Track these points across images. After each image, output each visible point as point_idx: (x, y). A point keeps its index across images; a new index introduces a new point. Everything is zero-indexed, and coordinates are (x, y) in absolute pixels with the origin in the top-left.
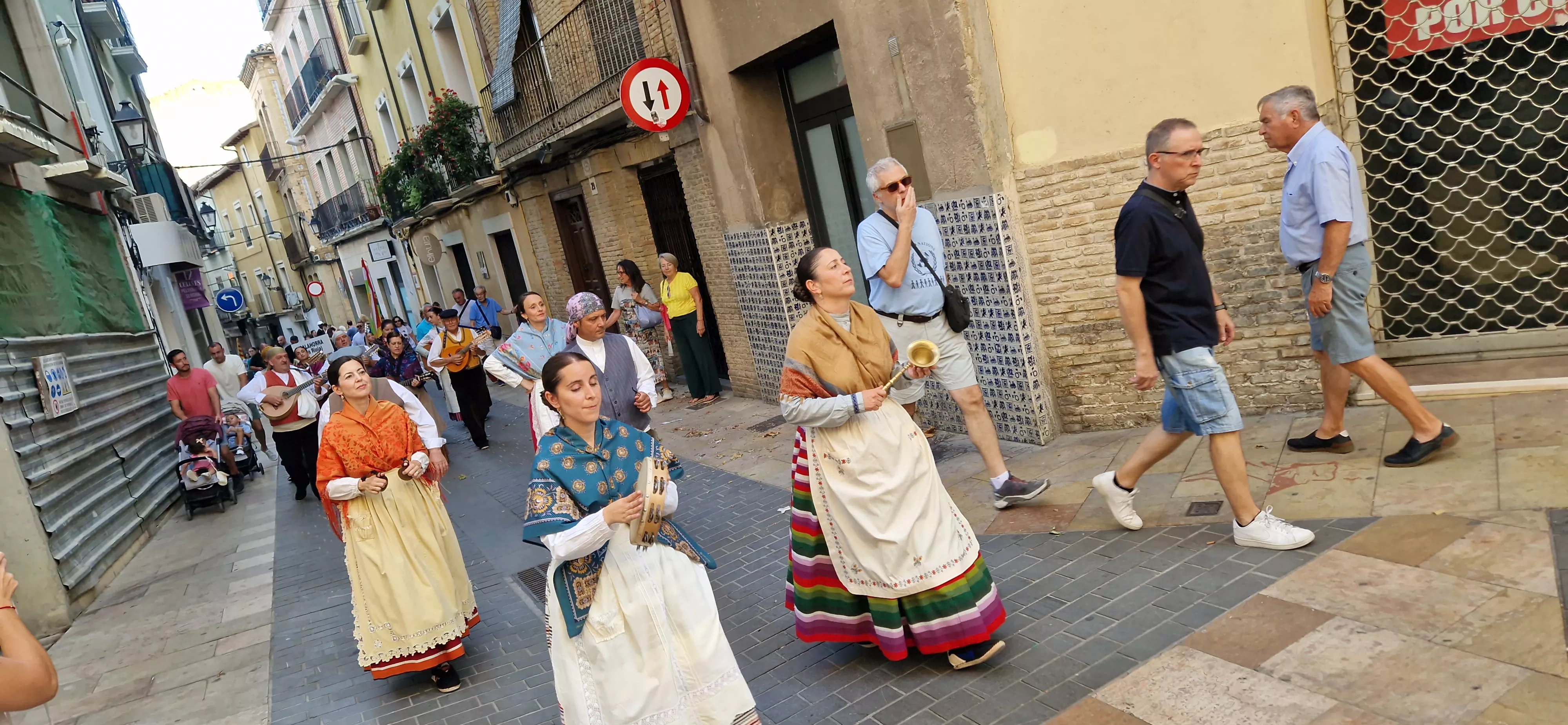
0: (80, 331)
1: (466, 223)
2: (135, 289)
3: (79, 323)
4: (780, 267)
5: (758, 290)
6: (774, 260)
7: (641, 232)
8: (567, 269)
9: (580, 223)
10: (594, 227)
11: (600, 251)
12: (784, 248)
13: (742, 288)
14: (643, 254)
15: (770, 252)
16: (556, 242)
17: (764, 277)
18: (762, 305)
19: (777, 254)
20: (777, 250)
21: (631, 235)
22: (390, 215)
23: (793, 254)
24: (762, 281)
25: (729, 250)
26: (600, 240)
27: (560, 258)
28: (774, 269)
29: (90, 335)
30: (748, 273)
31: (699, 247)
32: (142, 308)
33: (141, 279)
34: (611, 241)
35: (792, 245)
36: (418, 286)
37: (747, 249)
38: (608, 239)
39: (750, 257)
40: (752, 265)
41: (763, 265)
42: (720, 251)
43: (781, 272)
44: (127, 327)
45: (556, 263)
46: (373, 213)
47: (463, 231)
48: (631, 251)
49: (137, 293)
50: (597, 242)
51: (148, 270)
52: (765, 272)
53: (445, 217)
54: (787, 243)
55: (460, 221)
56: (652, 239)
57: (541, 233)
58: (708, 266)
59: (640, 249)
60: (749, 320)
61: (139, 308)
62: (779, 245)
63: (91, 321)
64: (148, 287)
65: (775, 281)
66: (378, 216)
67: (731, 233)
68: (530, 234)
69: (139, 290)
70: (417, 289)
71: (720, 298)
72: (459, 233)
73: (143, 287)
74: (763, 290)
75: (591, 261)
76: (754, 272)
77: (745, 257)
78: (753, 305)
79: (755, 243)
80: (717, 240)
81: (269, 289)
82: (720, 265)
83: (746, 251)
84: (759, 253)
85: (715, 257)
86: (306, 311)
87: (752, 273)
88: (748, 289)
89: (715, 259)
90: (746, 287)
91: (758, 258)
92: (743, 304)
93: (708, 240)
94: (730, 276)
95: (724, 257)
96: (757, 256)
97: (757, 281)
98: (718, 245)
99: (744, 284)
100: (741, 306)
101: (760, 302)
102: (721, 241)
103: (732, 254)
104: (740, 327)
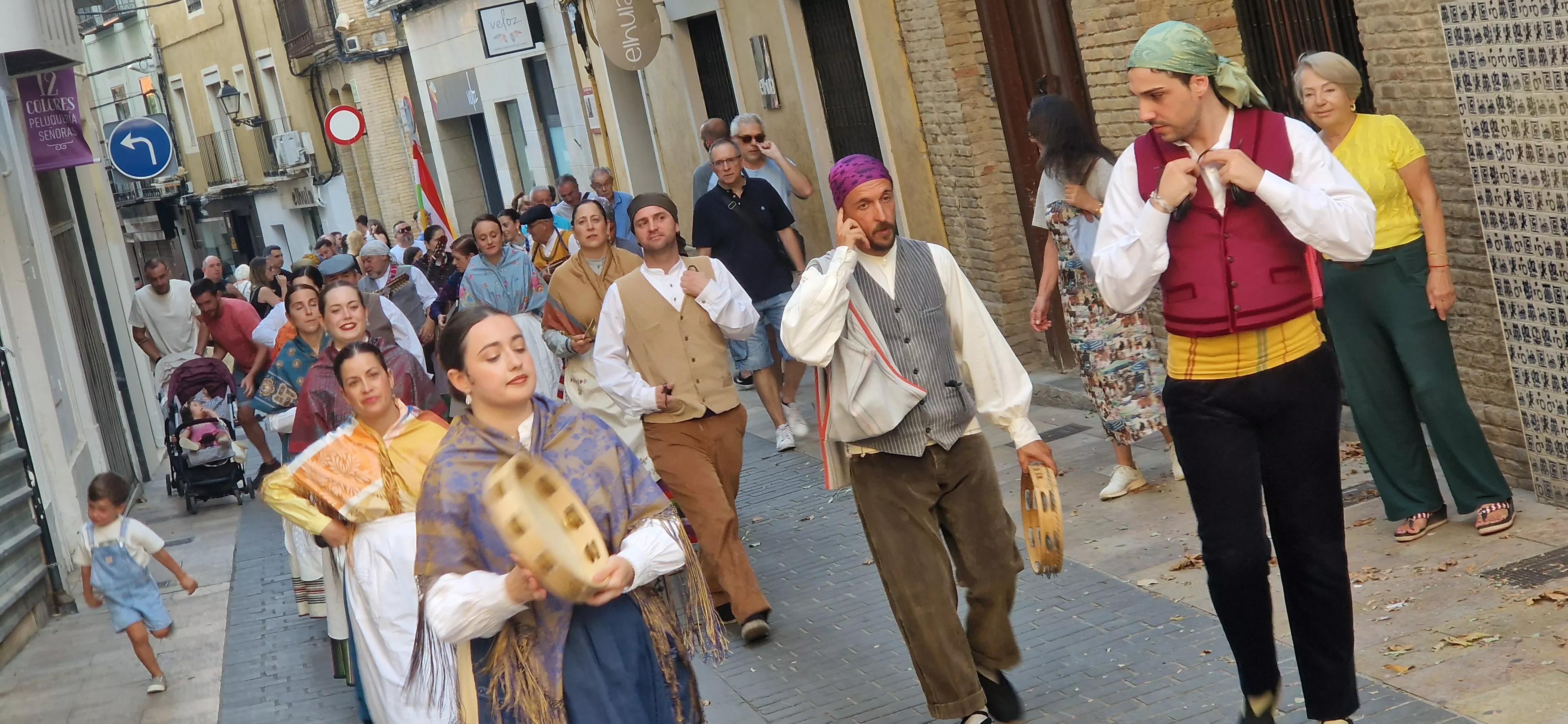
5: (1535, 168)
18: (1545, 215)
24: (1549, 144)
25: (1452, 50)
30: (1508, 118)
36: (595, 122)
39: (1515, 72)
40: (1519, 96)
42: (1428, 52)
45: (960, 72)
60: (1504, 255)
67: (1462, 2)
76: (1526, 116)
77: (1499, 71)
78: (1518, 212)
79: (1534, 33)
80: (1418, 20)
81: (235, 121)
82: (1425, 94)
83: (1506, 53)
84: (1543, 61)
85: (1412, 68)
86: (320, 181)
87: (1520, 118)
88: (1506, 163)
89: (1412, 74)
90: (1501, 159)
91: (1539, 75)
92: (1487, 208)
93: (1393, 19)
94: (1453, 126)
95: (1439, 68)
96: (1539, 69)
97: (1533, 143)
98: (1423, 34)
99: (1494, 149)
100: (1483, 213)
101: (1539, 204)
102: (1431, 24)
103: (1463, 62)
104: (1477, 274)
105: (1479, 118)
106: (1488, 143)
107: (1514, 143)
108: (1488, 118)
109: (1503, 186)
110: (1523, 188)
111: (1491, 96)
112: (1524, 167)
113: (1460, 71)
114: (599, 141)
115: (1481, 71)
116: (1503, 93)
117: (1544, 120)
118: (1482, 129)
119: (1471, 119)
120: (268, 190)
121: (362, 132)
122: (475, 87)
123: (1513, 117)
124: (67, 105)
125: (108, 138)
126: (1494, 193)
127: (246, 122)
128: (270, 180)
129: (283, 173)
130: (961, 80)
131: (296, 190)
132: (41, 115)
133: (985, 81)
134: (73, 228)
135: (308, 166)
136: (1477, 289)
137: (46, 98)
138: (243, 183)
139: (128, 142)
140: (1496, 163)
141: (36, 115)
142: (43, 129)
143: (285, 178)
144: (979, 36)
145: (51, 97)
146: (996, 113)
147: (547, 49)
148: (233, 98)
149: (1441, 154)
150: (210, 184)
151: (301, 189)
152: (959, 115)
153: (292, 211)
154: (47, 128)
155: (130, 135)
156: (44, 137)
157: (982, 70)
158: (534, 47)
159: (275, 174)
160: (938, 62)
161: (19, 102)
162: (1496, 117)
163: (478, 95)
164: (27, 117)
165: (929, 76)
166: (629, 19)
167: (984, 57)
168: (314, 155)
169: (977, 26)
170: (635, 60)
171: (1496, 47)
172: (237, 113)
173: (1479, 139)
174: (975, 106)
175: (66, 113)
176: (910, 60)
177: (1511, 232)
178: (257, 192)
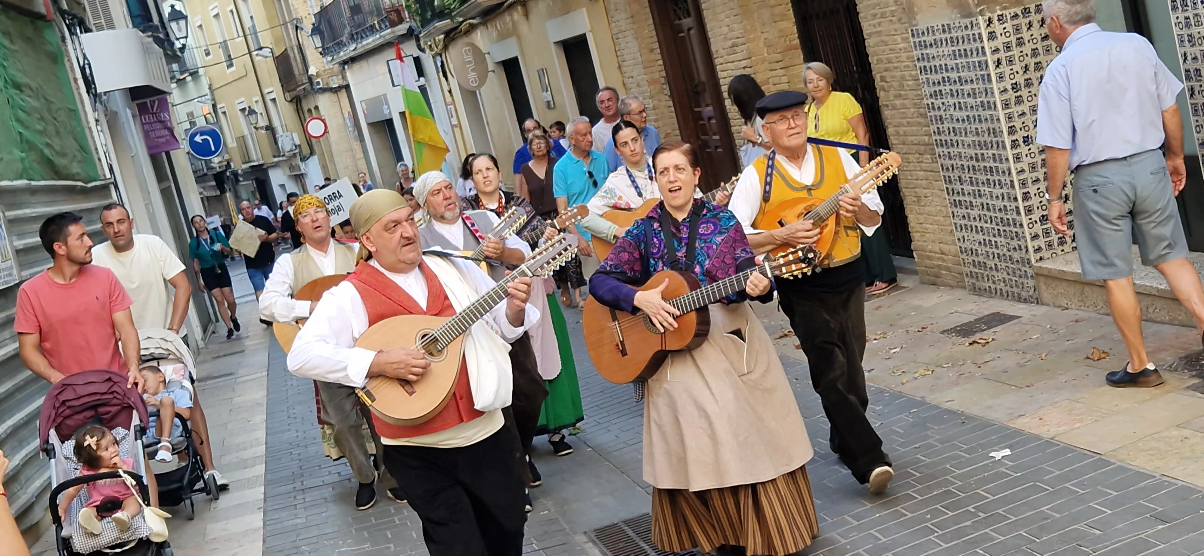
0: (21, 178)
1: (523, 27)
2: (88, 123)
3: (20, 166)
4: (1001, 78)
5: (963, 114)
6: (991, 66)
7: (780, 31)
8: (667, 91)
9: (688, 22)
10: (709, 26)
11: (717, 61)
12: (1008, 48)
13: (937, 113)
14: (781, 65)
15: (984, 54)
16: (652, 50)
17: (973, 94)
18: (969, 139)
19: (996, 56)
20: (997, 50)
21: (765, 35)
22: (418, 18)
23: (1022, 56)
24: (971, 101)
25: (917, 53)
26: (717, 45)
27: (657, 75)
28: (990, 81)
29: (33, 183)
30: (948, 88)
31: (869, 50)
32: (96, 149)
33: (95, 109)
34: (734, 45)
35: (1020, 43)
36: (455, 121)
37: (947, 50)
38: (730, 43)
39: (951, 63)
40: (954, 75)
41: (972, 74)
42: (904, 55)
43: (1002, 85)
44: (78, 174)
45: (651, 83)
46: (394, 16)
47: (519, 38)
48: (764, 60)
49: (90, 128)
50: (713, 48)
51: (104, 98)
52: (975, 86)
53: (493, 19)
54: (1013, 39)
55: (514, 24)
56: (797, 41)
57: (630, 38)
58: (883, 79)
59: (778, 57)
60: (948, 163)
61: (93, 148)
62: (999, 42)
63: (35, 165)
64: (103, 120)
65: (992, 100)
66: (401, 21)
67: (922, 27)
68: (615, 39)
69: (93, 124)
70: (453, 126)
71: (902, 130)
72: (512, 41)
73: (97, 121)
74: (971, 114)
75: (703, 77)
76: (958, 86)
77: (943, 63)
78: (955, 139)
79: (961, 41)
80: (898, 38)
81: (255, 128)
82: (903, 78)
83: (946, 53)
84: (966, 56)
85: (895, 65)
86: (304, 159)
87: (954, 88)
88: (948, 113)
89: (896, 68)
90: (945, 110)
91: (965, 64)
92: (938, 138)
93: (885, 38)
94: (919, 95)
95: (910, 64)
96: (964, 60)
97: (962, 101)
98: (901, 46)
99: (941, 105)
100: (936, 140)
101: (966, 133)
102: (905, 40)
103: (923, 59)
104: (933, 174)
105: (932, 89)
106: (938, 102)
107: (951, 101)
108: (937, 88)
109: (946, 125)
110: (957, 126)
111: (939, 77)
112: (957, 114)
113: (922, 64)
114: (457, 130)
115: (933, 63)
116: (945, 75)
117: (967, 88)
118: (934, 95)
119: (927, 90)
120: (275, 165)
121: (326, 131)
122: (387, 104)
123: (951, 87)
124: (165, 117)
125: (187, 136)
126: (941, 130)
127: (262, 128)
128: (276, 159)
129: (284, 155)
130: (652, 87)
131: (291, 165)
132: (151, 123)
133: (664, 86)
134: (170, 186)
135: (297, 151)
136: (933, 182)
137: (153, 114)
138: (261, 162)
139: (198, 139)
140: (942, 112)
141: (147, 123)
142: (151, 131)
143: (284, 158)
144: (661, 62)
145: (155, 113)
146: (671, 103)
147: (426, 81)
148: (254, 116)
149: (912, 110)
150: (243, 163)
151: (294, 164)
152: (651, 106)
153: (290, 176)
154: (154, 130)
155: (198, 135)
156: (152, 135)
157: (663, 80)
158: (419, 80)
159: (279, 156)
160: (638, 78)
161: (138, 117)
162: (942, 88)
163: (389, 108)
164: (143, 124)
165: (634, 85)
166: (470, 62)
167: (664, 74)
168: (299, 145)
169: (659, 57)
170: (475, 85)
171: (940, 50)
172: (256, 123)
173: (933, 100)
174: (660, 100)
175: (164, 121)
176: (623, 77)
177: (951, 150)
178: (269, 167)
